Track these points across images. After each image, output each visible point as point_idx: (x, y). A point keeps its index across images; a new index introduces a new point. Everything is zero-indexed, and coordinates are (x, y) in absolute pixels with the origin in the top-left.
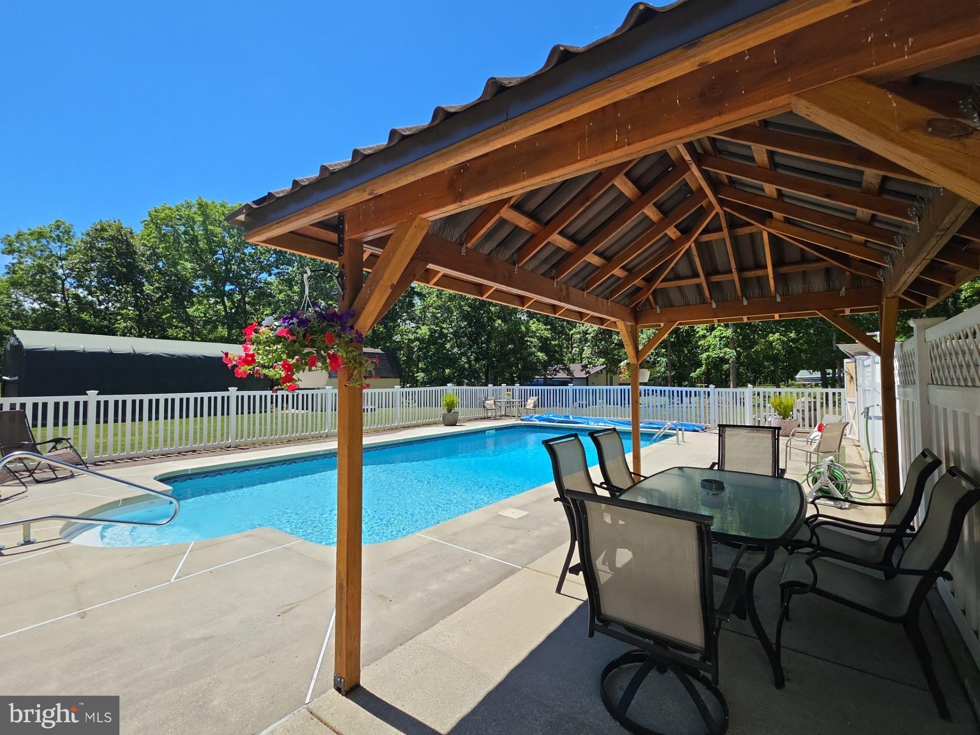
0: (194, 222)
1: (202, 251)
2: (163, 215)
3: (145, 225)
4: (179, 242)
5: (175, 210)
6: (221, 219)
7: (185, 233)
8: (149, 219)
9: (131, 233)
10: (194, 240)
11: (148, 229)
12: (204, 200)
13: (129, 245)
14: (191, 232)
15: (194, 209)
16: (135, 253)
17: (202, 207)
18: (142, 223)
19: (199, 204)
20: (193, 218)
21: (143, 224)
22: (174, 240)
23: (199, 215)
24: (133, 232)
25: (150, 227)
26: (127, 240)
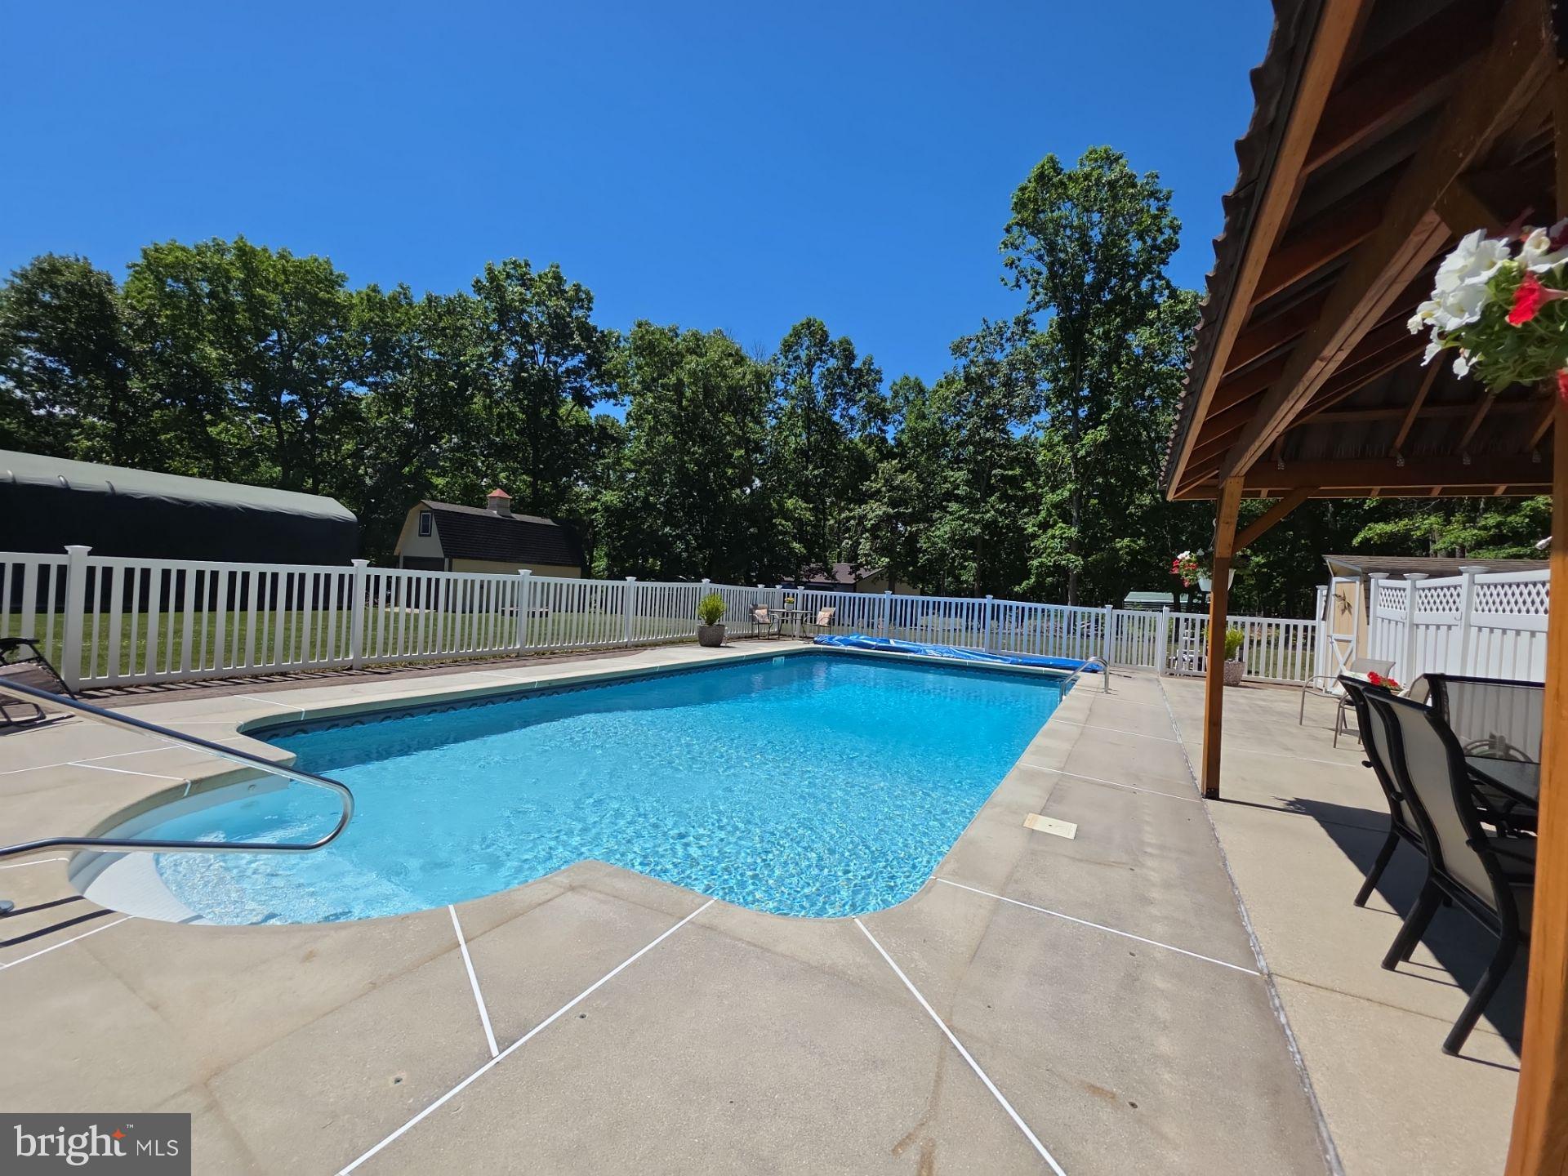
0: (229, 279)
1: (242, 330)
2: (170, 259)
3: (136, 272)
4: (199, 311)
5: (195, 251)
6: (278, 280)
7: (211, 295)
8: (141, 261)
9: (109, 283)
10: (228, 308)
11: (139, 280)
12: (249, 244)
13: (103, 303)
14: (222, 295)
15: (228, 257)
16: (116, 319)
17: (245, 255)
18: (129, 267)
19: (240, 249)
20: (227, 272)
21: (131, 271)
22: (190, 305)
23: (238, 269)
24: (112, 281)
25: (145, 278)
26: (101, 295)
